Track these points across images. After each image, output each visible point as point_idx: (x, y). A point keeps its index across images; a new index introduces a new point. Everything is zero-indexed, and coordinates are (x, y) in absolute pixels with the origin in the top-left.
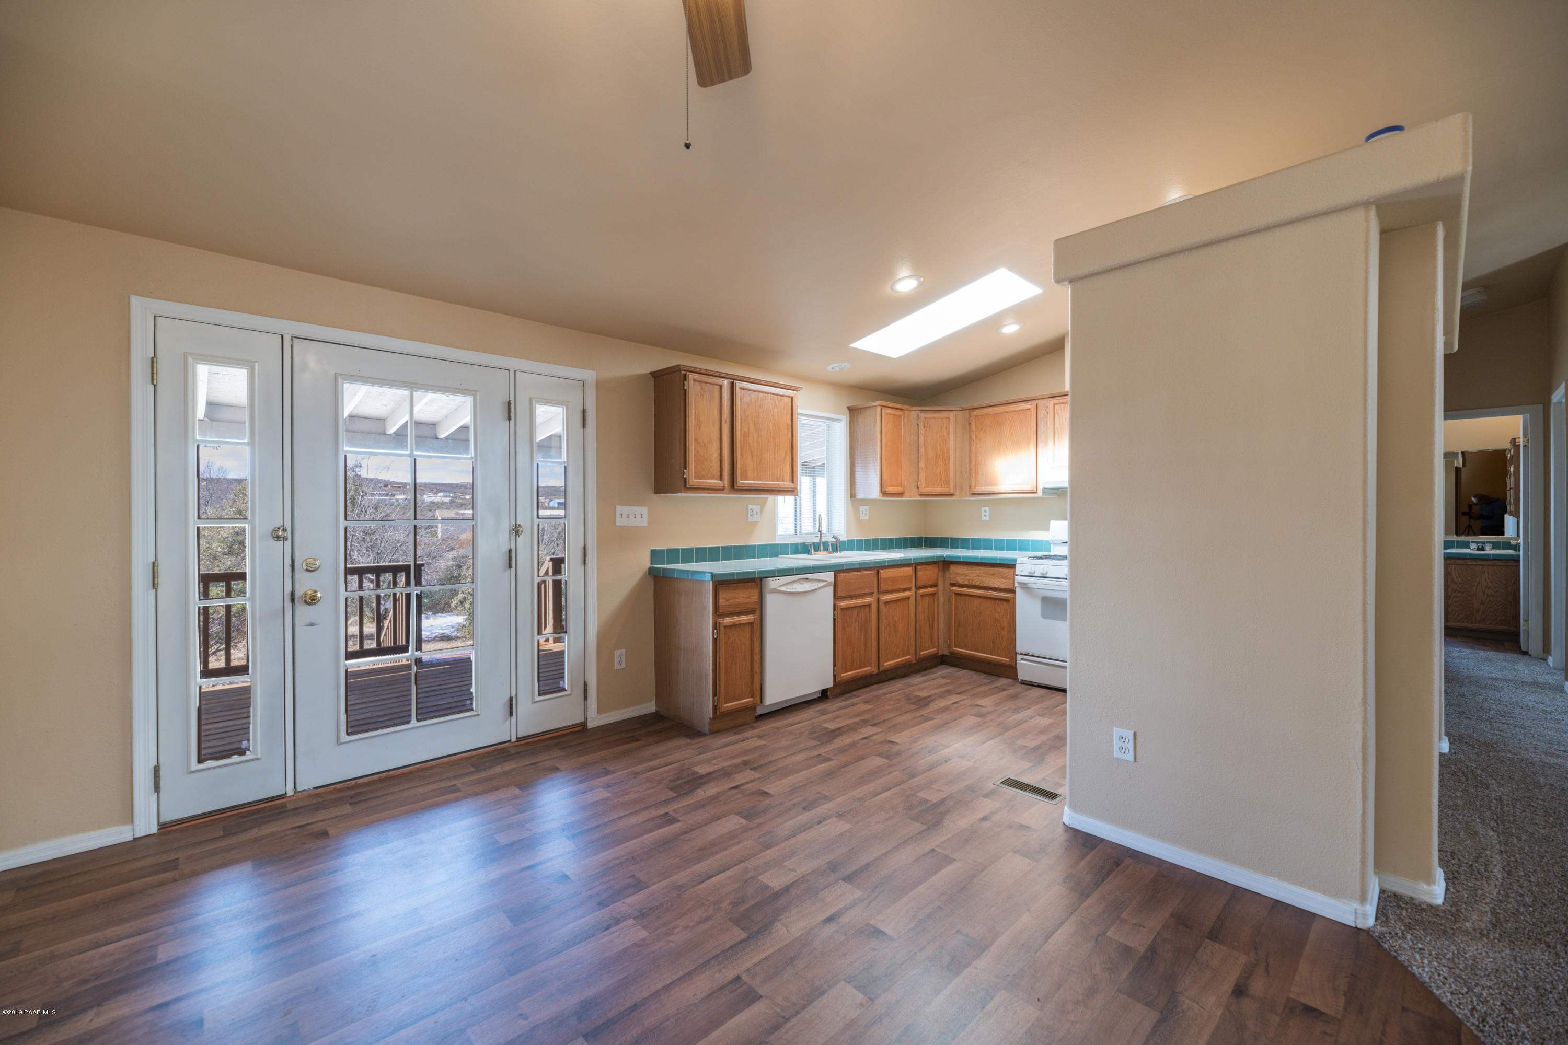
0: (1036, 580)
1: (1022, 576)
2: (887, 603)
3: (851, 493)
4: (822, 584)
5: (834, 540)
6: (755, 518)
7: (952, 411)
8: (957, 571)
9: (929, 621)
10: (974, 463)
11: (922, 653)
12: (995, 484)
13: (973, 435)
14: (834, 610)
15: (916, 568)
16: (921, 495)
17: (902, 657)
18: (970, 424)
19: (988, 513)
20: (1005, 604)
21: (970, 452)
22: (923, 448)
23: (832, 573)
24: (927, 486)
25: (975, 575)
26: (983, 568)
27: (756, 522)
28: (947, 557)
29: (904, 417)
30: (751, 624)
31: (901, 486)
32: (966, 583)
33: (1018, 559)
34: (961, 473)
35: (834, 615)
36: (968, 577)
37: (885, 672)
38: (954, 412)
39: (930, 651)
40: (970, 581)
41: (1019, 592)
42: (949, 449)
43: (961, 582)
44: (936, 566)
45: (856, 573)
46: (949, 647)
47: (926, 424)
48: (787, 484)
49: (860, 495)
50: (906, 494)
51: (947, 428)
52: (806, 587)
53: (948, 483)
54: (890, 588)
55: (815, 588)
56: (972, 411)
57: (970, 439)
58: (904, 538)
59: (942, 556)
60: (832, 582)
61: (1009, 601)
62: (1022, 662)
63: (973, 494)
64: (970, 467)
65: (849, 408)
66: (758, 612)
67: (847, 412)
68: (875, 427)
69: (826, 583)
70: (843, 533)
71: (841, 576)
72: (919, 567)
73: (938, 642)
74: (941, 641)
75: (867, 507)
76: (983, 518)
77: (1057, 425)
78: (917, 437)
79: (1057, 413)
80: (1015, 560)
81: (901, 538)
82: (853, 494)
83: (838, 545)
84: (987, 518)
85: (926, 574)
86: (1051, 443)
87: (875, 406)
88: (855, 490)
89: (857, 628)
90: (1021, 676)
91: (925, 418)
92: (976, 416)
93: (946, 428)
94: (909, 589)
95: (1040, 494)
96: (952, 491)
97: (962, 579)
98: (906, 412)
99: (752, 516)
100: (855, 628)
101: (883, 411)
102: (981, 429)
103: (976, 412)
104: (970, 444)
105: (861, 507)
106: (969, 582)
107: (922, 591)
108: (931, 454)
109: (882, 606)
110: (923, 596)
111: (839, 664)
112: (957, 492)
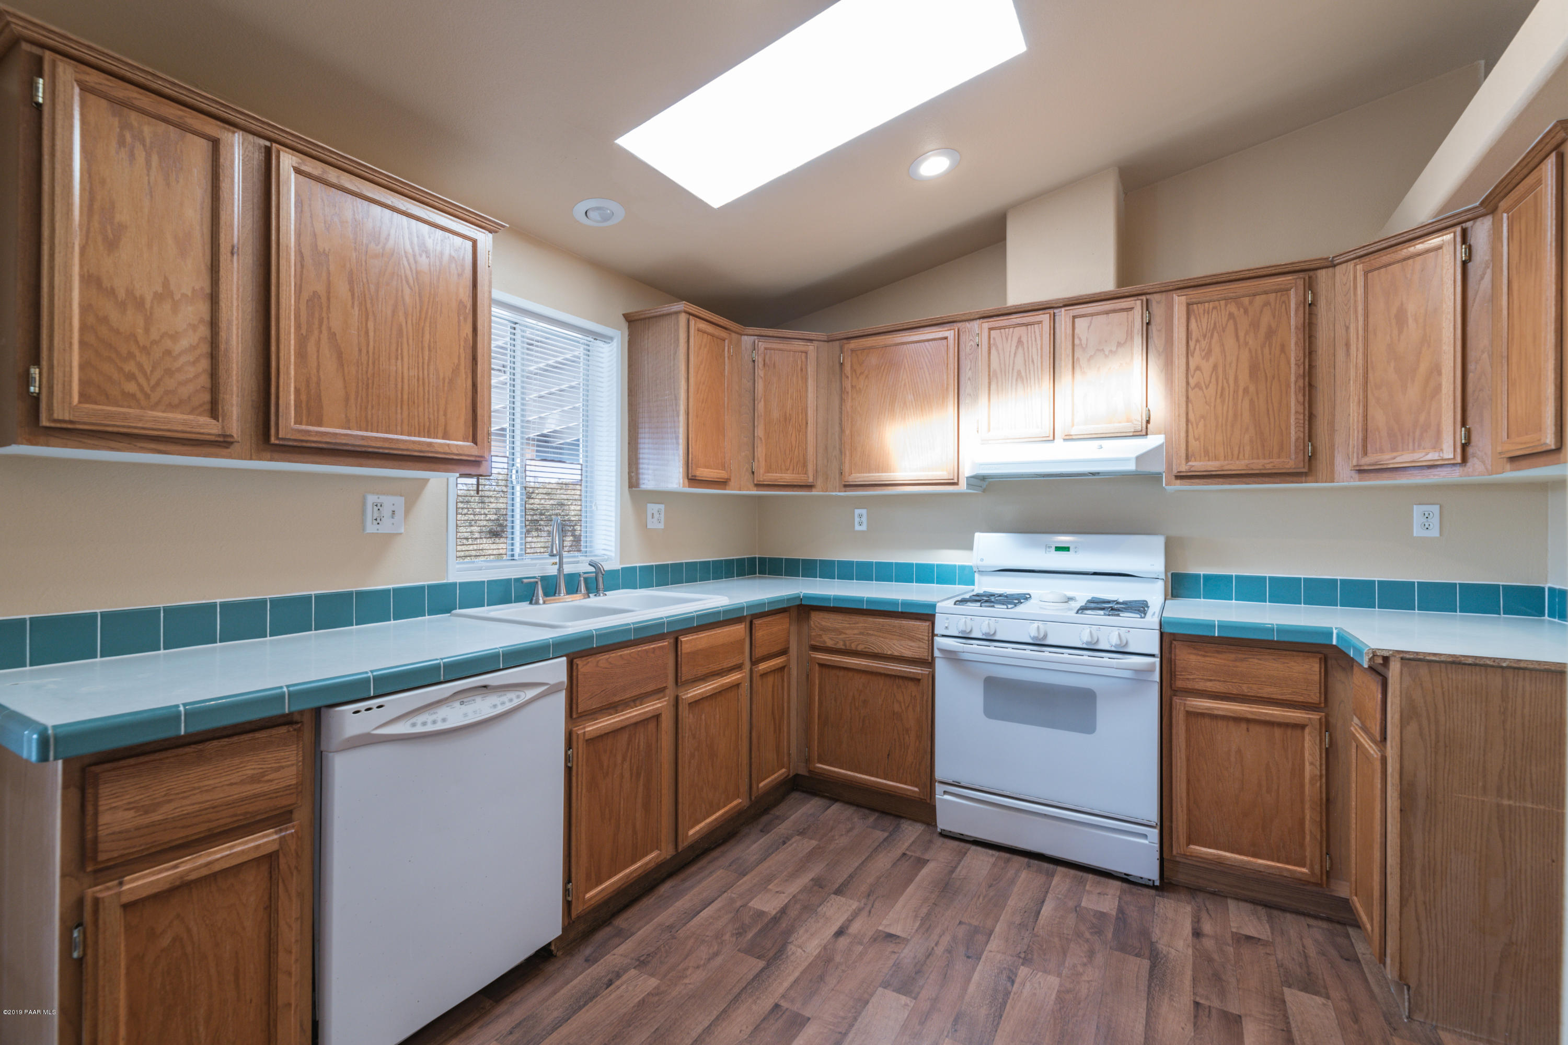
0: (975, 646)
1: (943, 636)
2: (696, 703)
3: (630, 478)
4: (531, 693)
5: (593, 569)
6: (386, 527)
7: (811, 340)
8: (824, 623)
9: (774, 719)
10: (848, 432)
11: (761, 785)
12: (885, 469)
13: (848, 384)
14: (569, 744)
15: (751, 623)
16: (759, 486)
17: (725, 806)
18: (842, 365)
19: (864, 519)
20: (911, 686)
21: (841, 413)
22: (762, 403)
23: (564, 659)
24: (769, 469)
25: (856, 632)
26: (870, 619)
27: (389, 538)
28: (807, 597)
29: (730, 342)
30: (269, 860)
31: (723, 468)
32: (840, 646)
33: (938, 605)
34: (826, 448)
35: (567, 759)
36: (842, 636)
37: (692, 847)
38: (816, 343)
39: (776, 775)
40: (848, 644)
41: (941, 667)
42: (807, 407)
43: (830, 643)
44: (786, 614)
45: (626, 652)
46: (808, 760)
47: (767, 360)
48: (460, 445)
49: (648, 483)
50: (732, 483)
51: (804, 370)
52: (483, 707)
53: (805, 465)
54: (702, 671)
55: (509, 706)
56: (845, 341)
57: (842, 391)
58: (726, 561)
59: (798, 598)
60: (562, 683)
61: (919, 680)
62: (947, 797)
63: (845, 486)
64: (841, 440)
65: (626, 316)
66: (302, 816)
67: (625, 325)
68: (675, 353)
69: (545, 687)
70: (613, 554)
71: (585, 667)
72: (757, 622)
73: (789, 754)
74: (793, 751)
75: (662, 507)
76: (857, 528)
77: (995, 364)
78: (752, 382)
79: (995, 344)
80: (933, 606)
81: (721, 561)
82: (634, 480)
83: (600, 580)
84: (864, 528)
85: (766, 632)
86: (983, 400)
87: (677, 313)
88: (637, 474)
89: (627, 775)
90: (943, 823)
91: (766, 349)
92: (853, 351)
93: (802, 370)
94: (738, 667)
95: (963, 487)
96: (811, 480)
97: (831, 639)
98: (734, 335)
99: (377, 520)
100: (622, 776)
101: (692, 323)
102: (862, 373)
103: (853, 344)
104: (842, 400)
105: (650, 506)
106: (845, 645)
107: (763, 666)
108: (776, 414)
109: (684, 711)
110: (764, 675)
111: (579, 874)
112: (819, 483)
